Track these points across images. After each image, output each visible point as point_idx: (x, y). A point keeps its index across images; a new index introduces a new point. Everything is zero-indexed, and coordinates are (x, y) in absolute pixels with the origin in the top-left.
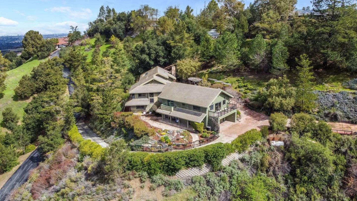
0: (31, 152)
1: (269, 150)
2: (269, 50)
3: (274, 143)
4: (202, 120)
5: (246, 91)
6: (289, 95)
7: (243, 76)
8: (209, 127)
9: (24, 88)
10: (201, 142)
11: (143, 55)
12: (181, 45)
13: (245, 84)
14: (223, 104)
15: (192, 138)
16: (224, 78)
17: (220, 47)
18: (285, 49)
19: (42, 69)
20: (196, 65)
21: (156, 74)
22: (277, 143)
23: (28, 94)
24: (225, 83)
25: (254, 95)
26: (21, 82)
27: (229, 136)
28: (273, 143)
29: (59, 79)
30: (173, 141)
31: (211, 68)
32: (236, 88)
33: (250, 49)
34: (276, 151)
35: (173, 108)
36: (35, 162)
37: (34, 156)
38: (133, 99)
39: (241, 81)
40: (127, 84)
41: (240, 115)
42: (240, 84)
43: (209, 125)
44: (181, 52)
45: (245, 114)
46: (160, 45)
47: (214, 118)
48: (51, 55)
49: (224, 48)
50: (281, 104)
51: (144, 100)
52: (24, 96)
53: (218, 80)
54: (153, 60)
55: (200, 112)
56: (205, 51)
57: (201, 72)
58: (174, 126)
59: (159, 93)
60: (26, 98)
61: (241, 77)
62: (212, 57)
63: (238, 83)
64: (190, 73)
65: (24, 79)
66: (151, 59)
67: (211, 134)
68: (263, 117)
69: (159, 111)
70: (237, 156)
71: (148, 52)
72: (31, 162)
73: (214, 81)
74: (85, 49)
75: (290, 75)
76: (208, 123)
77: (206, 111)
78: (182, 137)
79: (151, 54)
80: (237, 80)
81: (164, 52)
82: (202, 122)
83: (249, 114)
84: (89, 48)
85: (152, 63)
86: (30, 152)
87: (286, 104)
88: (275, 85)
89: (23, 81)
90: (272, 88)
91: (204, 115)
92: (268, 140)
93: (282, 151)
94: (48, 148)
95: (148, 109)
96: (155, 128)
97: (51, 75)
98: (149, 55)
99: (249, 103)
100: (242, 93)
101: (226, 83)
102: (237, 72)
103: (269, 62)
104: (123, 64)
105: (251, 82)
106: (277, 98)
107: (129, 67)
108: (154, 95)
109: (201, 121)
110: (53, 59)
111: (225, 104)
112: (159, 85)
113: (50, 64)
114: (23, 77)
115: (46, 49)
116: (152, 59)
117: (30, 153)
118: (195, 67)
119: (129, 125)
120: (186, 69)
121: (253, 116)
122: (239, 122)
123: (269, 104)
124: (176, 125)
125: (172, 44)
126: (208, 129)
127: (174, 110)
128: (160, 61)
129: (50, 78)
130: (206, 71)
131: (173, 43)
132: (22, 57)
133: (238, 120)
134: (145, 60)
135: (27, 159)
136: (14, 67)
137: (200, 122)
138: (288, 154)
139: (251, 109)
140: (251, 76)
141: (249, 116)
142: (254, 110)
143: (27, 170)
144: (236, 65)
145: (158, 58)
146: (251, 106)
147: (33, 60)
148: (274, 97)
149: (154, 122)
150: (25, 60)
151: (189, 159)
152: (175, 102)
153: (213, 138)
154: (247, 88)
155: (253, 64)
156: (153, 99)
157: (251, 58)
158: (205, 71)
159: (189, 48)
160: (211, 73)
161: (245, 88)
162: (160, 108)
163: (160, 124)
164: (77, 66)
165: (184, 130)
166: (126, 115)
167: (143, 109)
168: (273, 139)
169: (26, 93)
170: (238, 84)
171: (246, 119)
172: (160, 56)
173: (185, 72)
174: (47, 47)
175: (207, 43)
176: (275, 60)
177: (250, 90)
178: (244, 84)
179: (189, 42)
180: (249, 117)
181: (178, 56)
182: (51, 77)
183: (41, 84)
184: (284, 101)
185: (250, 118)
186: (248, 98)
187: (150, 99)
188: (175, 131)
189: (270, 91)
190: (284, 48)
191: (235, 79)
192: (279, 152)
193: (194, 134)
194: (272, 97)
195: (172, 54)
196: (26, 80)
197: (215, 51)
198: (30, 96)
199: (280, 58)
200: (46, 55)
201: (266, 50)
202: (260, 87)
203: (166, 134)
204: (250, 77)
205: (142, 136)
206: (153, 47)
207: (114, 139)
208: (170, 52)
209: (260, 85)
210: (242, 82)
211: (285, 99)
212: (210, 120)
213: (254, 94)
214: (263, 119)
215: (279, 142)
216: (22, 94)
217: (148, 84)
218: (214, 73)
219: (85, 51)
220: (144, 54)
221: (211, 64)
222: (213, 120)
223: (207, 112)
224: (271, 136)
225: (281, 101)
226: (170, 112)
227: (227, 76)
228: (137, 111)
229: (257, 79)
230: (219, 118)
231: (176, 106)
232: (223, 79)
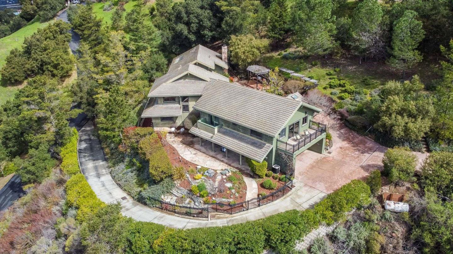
0: (13, 175)
1: (382, 217)
2: (387, 23)
3: (392, 205)
4: (265, 156)
5: (343, 94)
6: (422, 112)
7: (338, 65)
8: (277, 168)
9: (14, 68)
10: (261, 200)
11: (178, 24)
12: (238, 9)
13: (342, 82)
14: (303, 123)
15: (245, 188)
16: (307, 69)
17: (303, 16)
18: (418, 24)
19: (38, 40)
20: (260, 46)
21: (194, 62)
22: (397, 205)
23: (19, 77)
24: (307, 79)
25: (356, 103)
26: (8, 59)
27: (311, 187)
28: (390, 205)
29: (61, 57)
30: (213, 193)
31: (286, 50)
32: (325, 88)
33: (354, 21)
34: (393, 222)
35: (216, 129)
36: (15, 192)
37: (16, 181)
38: (156, 105)
39: (334, 75)
40: (154, 71)
41: (330, 140)
42: (333, 81)
43: (277, 162)
44: (238, 23)
45: (340, 137)
46: (206, 9)
47: (285, 152)
48: (59, 16)
49: (309, 19)
50: (406, 130)
51: (172, 108)
52: (14, 80)
53: (296, 71)
54: (195, 33)
55: (261, 139)
56: (276, 21)
57: (268, 55)
58: (218, 159)
59: (197, 97)
60: (17, 82)
61: (335, 68)
62: (287, 31)
63: (330, 79)
64: (250, 58)
65: (13, 55)
66: (191, 31)
67: (280, 180)
68: (371, 145)
69: (194, 130)
70: (324, 230)
71: (187, 19)
72: (11, 191)
73: (289, 74)
74: (105, 7)
75: (420, 69)
76: (275, 160)
77: (272, 140)
78: (229, 185)
79: (191, 24)
80: (327, 74)
81: (212, 20)
82: (265, 159)
83: (347, 139)
84: (110, 6)
85: (193, 38)
86: (11, 173)
87: (415, 129)
88: (398, 94)
89: (11, 58)
90: (392, 98)
91: (269, 147)
92: (380, 199)
93: (405, 223)
94: (29, 176)
95: (179, 123)
96: (186, 163)
97: (50, 51)
98: (188, 24)
99: (347, 117)
100: (335, 98)
101: (309, 77)
102: (328, 59)
103: (385, 46)
104: (150, 37)
105: (352, 77)
106: (399, 117)
107: (159, 41)
108: (190, 99)
109: (263, 159)
110: (55, 25)
111: (305, 123)
112: (198, 82)
113: (51, 32)
114: (12, 53)
115: (49, 7)
116: (193, 31)
117: (11, 175)
118: (258, 49)
119: (144, 154)
120: (244, 53)
121: (353, 143)
122: (330, 153)
123: (384, 125)
124: (222, 156)
125: (224, 8)
126: (274, 170)
127: (219, 131)
128: (206, 35)
129: (47, 55)
130: (277, 54)
131: (225, 6)
132: (22, 16)
133: (327, 150)
134: (182, 34)
135: (6, 186)
136: (7, 33)
137: (261, 161)
138: (416, 232)
139: (350, 129)
140: (352, 66)
141: (346, 142)
142: (354, 130)
143: (3, 205)
144: (327, 49)
145: (202, 31)
146: (350, 124)
147: (35, 22)
148: (393, 116)
149: (186, 149)
150: (25, 22)
151: (236, 245)
152: (221, 119)
153: (284, 190)
154: (343, 89)
155: (357, 48)
156: (187, 106)
157: (355, 36)
158: (275, 55)
159: (251, 14)
160: (285, 58)
161: (341, 88)
162: (197, 127)
163: (195, 154)
164: (88, 36)
165: (235, 170)
166: (142, 133)
167: (171, 122)
168: (389, 198)
169: (17, 76)
170: (330, 81)
171: (341, 148)
172: (204, 28)
173: (243, 57)
174: (50, 4)
175: (281, 6)
176: (398, 43)
177: (349, 93)
178: (338, 82)
179: (253, 5)
180: (345, 144)
181: (232, 29)
182: (50, 53)
183: (35, 64)
184: (411, 125)
185: (347, 145)
186: (345, 107)
187: (183, 105)
188: (218, 172)
189: (388, 105)
190: (417, 22)
191: (323, 71)
192: (400, 224)
193: (251, 179)
194: (390, 115)
195: (223, 26)
196: (16, 56)
197: (294, 21)
198: (24, 79)
199: (408, 40)
200: (50, 15)
201: (382, 24)
202: (367, 88)
203: (203, 177)
204: (350, 68)
205: (162, 180)
206: (194, 11)
207: (124, 172)
208: (221, 19)
209: (367, 85)
210: (335, 77)
211: (413, 120)
212: (278, 155)
213: (356, 100)
214: (371, 150)
215: (401, 204)
216: (10, 78)
217: (180, 81)
218: (290, 58)
219: (104, 10)
220: (181, 23)
221: (286, 42)
222: (284, 155)
223: (274, 141)
224: (386, 190)
225: (407, 123)
226: (211, 135)
227: (312, 64)
228: (162, 124)
229: (362, 73)
230: (294, 153)
231: (222, 125)
232: (305, 70)
